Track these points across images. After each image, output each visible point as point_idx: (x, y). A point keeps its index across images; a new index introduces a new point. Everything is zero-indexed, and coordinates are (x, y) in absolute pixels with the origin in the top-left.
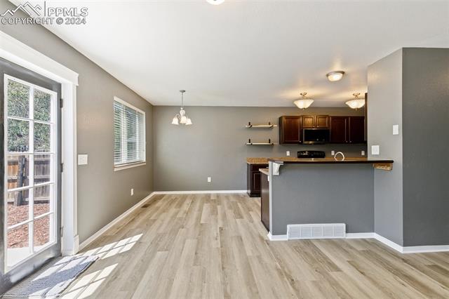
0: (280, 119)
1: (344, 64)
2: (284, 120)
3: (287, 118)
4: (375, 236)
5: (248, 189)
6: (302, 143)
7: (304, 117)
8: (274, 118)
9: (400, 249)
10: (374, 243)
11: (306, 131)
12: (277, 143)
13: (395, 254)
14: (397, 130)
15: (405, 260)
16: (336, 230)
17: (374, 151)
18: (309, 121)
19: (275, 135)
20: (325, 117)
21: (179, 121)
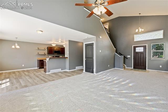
0: (48, 47)
1: (61, 40)
2: (49, 48)
3: (50, 47)
4: (66, 70)
5: (38, 67)
6: (54, 54)
7: (54, 47)
8: (46, 47)
9: (68, 71)
10: (66, 71)
11: (55, 51)
12: (47, 54)
13: (68, 72)
14: (68, 52)
15: (69, 72)
16: (60, 70)
17: (66, 56)
18: (55, 48)
19: (46, 52)
20: (59, 48)
21: (15, 47)
